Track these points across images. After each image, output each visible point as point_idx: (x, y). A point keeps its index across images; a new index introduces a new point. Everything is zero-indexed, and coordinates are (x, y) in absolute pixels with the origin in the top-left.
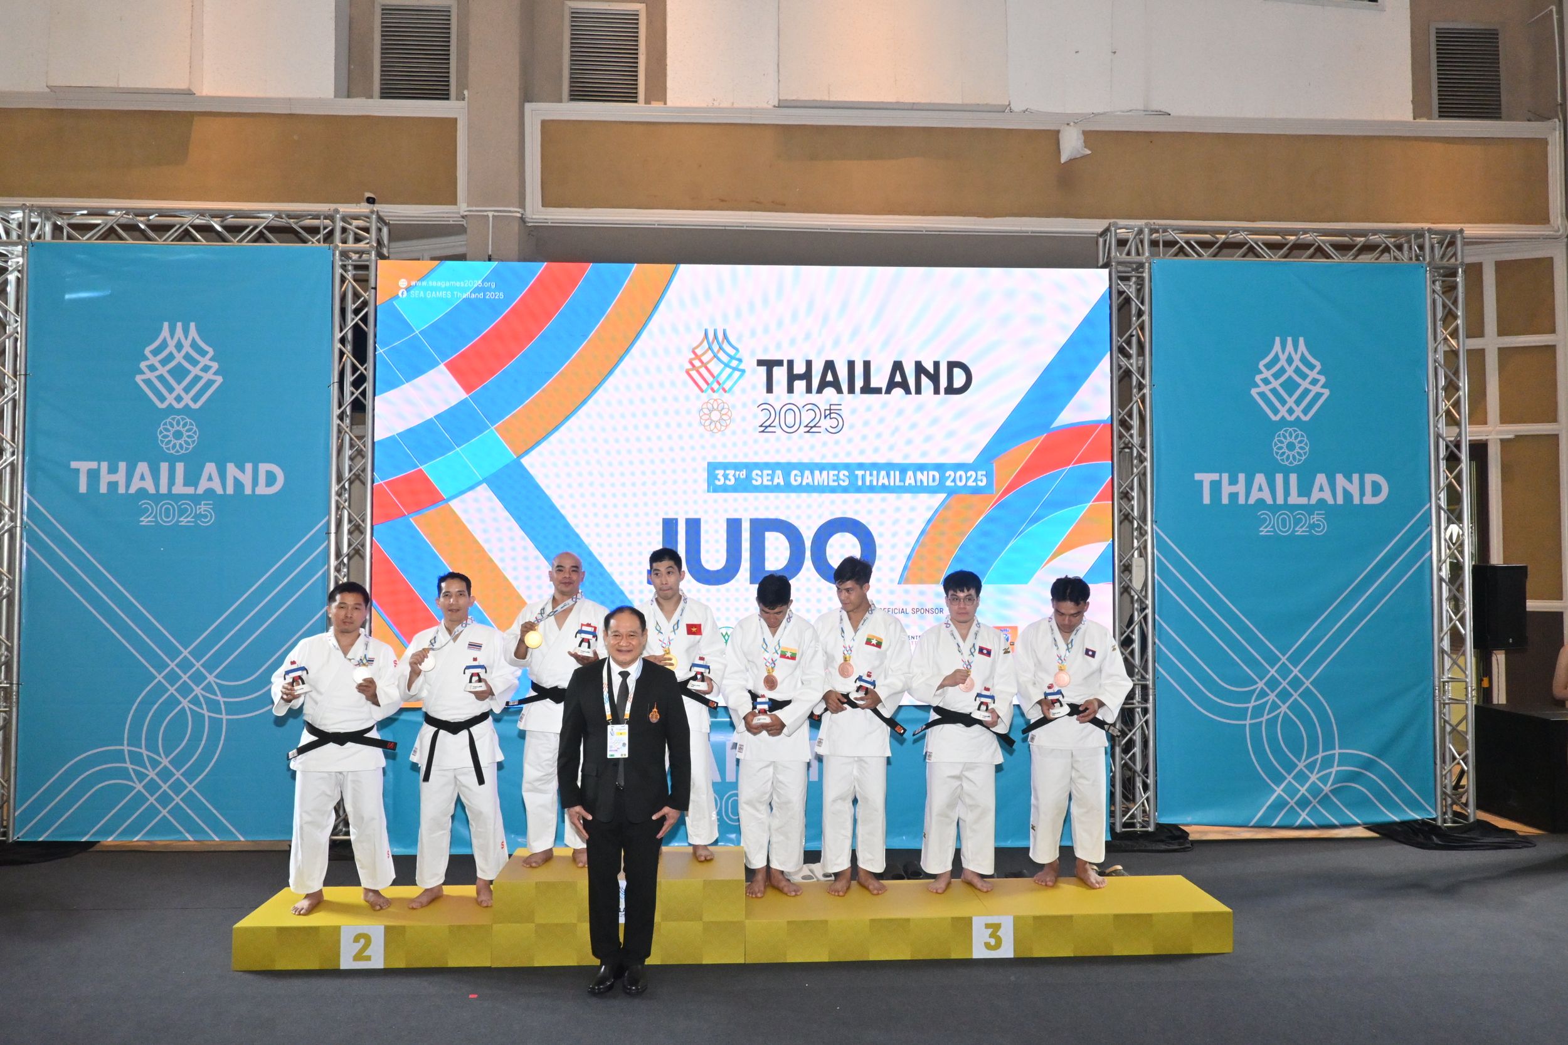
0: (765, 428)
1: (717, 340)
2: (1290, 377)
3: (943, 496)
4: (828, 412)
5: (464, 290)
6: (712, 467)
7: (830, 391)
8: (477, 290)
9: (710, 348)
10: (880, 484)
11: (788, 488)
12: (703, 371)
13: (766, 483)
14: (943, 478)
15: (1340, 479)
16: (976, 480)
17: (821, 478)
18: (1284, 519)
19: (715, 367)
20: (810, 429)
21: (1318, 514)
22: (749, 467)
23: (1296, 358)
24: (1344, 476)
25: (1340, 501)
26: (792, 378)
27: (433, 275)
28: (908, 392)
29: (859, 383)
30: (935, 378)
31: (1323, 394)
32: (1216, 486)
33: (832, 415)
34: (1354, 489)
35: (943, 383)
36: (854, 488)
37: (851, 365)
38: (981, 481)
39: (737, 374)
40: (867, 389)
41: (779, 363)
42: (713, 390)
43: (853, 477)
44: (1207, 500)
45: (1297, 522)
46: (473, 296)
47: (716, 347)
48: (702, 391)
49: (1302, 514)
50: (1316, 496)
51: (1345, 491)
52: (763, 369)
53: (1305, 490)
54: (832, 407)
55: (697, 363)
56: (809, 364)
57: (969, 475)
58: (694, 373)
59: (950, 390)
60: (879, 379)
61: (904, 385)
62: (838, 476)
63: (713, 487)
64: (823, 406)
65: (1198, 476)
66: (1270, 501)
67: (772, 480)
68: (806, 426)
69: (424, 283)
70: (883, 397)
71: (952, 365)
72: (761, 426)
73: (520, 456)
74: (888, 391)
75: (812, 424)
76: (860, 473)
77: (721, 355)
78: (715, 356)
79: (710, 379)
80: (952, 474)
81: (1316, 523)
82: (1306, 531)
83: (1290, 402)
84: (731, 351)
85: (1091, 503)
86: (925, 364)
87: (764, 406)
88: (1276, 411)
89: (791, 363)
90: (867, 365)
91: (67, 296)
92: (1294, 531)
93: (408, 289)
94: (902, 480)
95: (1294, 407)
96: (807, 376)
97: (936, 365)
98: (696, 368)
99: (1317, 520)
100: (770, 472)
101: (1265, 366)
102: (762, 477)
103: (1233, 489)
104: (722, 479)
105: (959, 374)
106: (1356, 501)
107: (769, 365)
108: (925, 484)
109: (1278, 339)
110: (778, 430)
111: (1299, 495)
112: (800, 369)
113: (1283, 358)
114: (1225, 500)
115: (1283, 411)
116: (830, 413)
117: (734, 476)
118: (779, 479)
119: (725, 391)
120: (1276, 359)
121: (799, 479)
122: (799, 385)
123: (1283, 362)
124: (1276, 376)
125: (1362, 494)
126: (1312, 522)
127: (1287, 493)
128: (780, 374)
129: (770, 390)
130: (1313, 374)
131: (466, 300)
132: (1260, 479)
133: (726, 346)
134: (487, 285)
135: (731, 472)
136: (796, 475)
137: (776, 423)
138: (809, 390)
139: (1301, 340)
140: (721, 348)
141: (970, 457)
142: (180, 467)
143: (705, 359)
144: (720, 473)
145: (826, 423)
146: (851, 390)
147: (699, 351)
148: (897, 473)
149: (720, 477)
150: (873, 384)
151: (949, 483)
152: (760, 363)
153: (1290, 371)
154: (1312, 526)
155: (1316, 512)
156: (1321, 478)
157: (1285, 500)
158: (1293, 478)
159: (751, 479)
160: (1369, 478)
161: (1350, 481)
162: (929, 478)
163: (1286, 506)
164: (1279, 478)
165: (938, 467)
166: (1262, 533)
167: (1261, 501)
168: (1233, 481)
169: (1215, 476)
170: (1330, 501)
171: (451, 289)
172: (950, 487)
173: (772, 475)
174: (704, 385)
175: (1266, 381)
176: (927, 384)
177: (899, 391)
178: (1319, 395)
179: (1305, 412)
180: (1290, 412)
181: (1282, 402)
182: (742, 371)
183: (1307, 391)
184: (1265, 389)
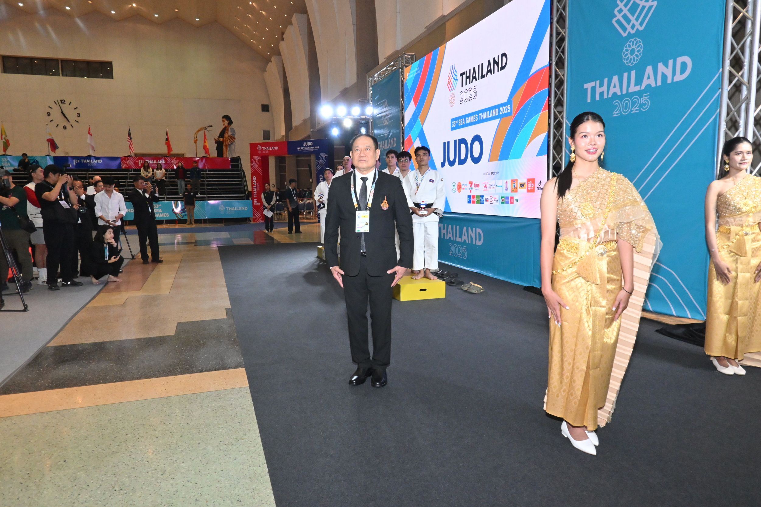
3: (499, 119)
4: (473, 90)
5: (415, 72)
6: (452, 120)
8: (417, 71)
10: (484, 118)
11: (465, 125)
12: (450, 83)
14: (499, 111)
15: (661, 67)
17: (472, 119)
18: (627, 103)
21: (645, 96)
22: (458, 118)
24: (663, 64)
25: (659, 83)
26: (467, 78)
27: (412, 69)
31: (653, 6)
32: (593, 90)
33: (475, 91)
34: (669, 72)
35: (500, 66)
36: (479, 121)
38: (509, 110)
39: (456, 82)
42: (452, 91)
43: (479, 117)
44: (589, 100)
45: (634, 103)
47: (452, 73)
48: (450, 91)
49: (636, 98)
50: (645, 83)
51: (663, 74)
53: (639, 81)
54: (475, 87)
55: (449, 81)
57: (506, 108)
58: (449, 85)
62: (475, 117)
63: (452, 129)
64: (473, 88)
65: (585, 86)
66: (619, 93)
67: (462, 123)
68: (469, 98)
69: (410, 73)
70: (486, 78)
72: (460, 101)
73: (423, 126)
76: (480, 115)
77: (454, 75)
78: (452, 76)
79: (451, 86)
80: (501, 108)
81: (644, 102)
82: (638, 110)
83: (633, 20)
85: (541, 113)
87: (461, 92)
88: (625, 29)
90: (482, 64)
92: (632, 111)
93: (408, 76)
94: (490, 115)
95: (635, 22)
96: (469, 77)
99: (645, 100)
100: (462, 119)
102: (460, 122)
103: (601, 90)
104: (453, 125)
106: (669, 81)
108: (495, 115)
110: (464, 101)
114: (598, 98)
115: (629, 28)
118: (464, 122)
119: (454, 89)
121: (467, 121)
124: (626, 5)
125: (674, 74)
126: (641, 103)
127: (628, 85)
128: (464, 76)
131: (416, 75)
132: (615, 79)
133: (454, 71)
134: (418, 68)
135: (455, 122)
136: (467, 119)
137: (463, 99)
140: (454, 73)
141: (505, 100)
143: (451, 78)
144: (453, 122)
145: (473, 95)
147: (450, 76)
148: (488, 112)
151: (501, 113)
154: (641, 105)
155: (644, 95)
156: (649, 70)
157: (627, 90)
158: (633, 73)
159: (458, 123)
160: (680, 60)
161: (667, 66)
162: (495, 113)
163: (629, 95)
164: (626, 75)
165: (498, 106)
166: (614, 116)
167: (615, 94)
168: (601, 85)
169: (592, 84)
170: (653, 85)
171: (413, 73)
172: (501, 115)
173: (462, 121)
174: (450, 89)
175: (620, 11)
176: (496, 67)
177: (489, 74)
178: (651, 7)
179: (641, 24)
180: (633, 26)
181: (628, 21)
182: (457, 80)
183: (644, 7)
184: (619, 16)
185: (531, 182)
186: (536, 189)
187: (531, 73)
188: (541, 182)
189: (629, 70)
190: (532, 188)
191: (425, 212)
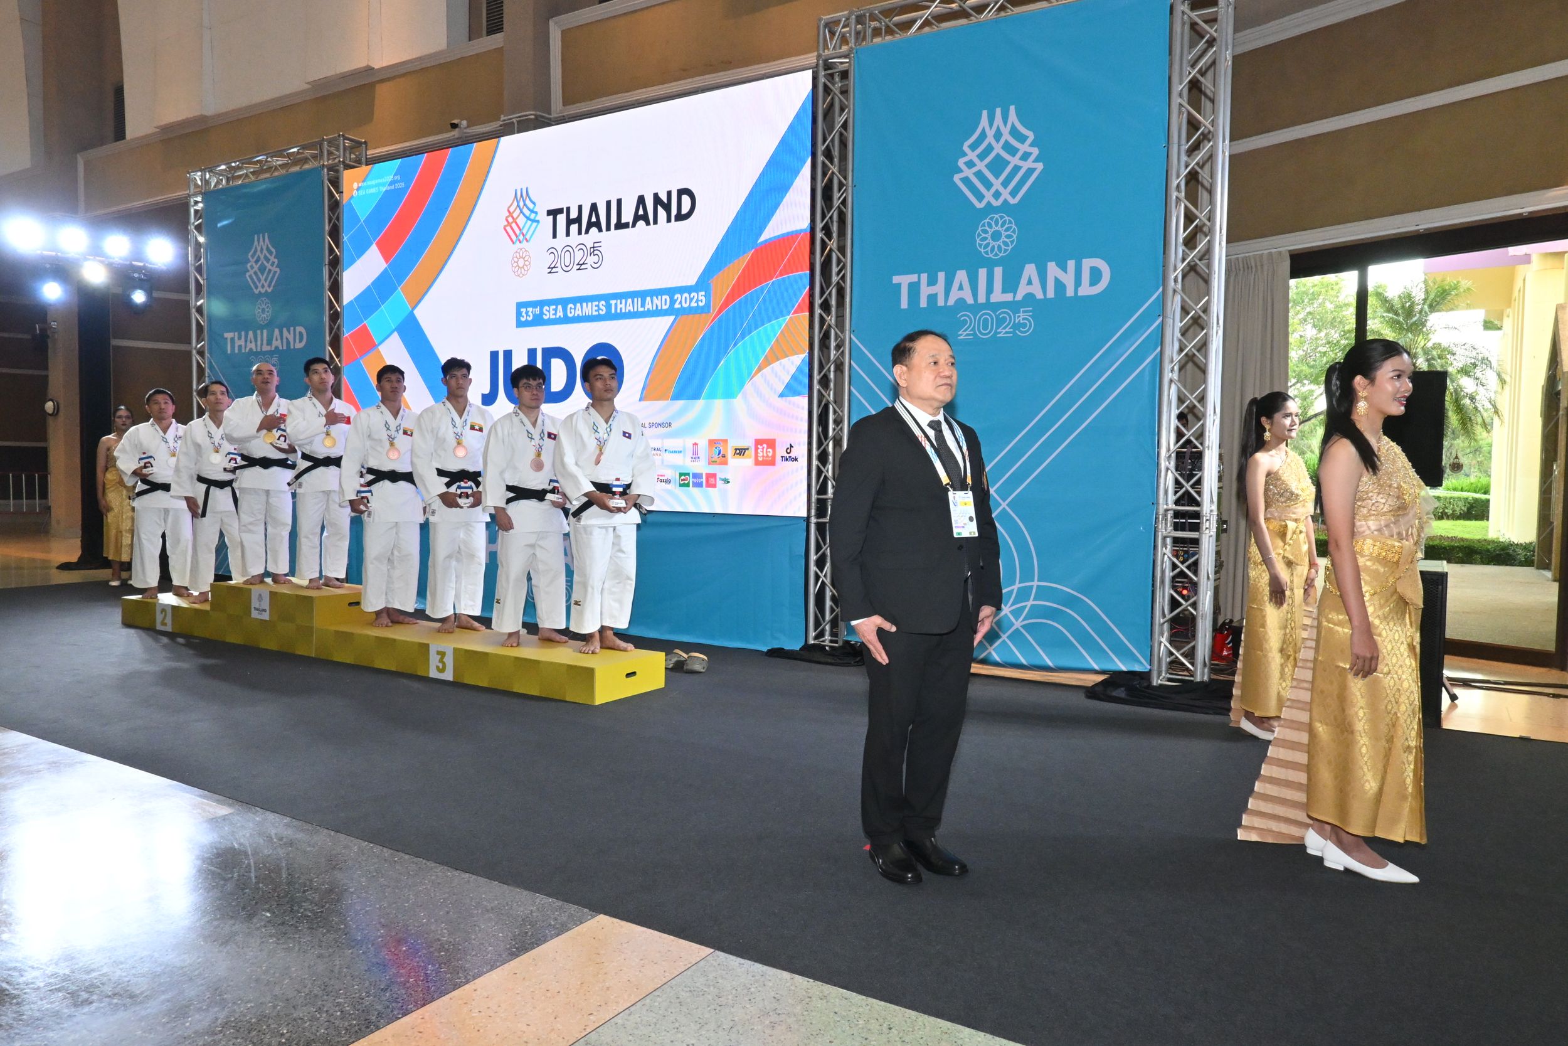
0: (551, 269)
1: (522, 197)
2: (998, 155)
3: (672, 318)
4: (592, 250)
5: (383, 185)
6: (520, 305)
7: (594, 230)
8: (392, 183)
9: (518, 206)
10: (627, 311)
11: (566, 320)
12: (514, 225)
13: (553, 317)
14: (673, 302)
15: (1052, 268)
16: (697, 301)
17: (588, 309)
18: (986, 320)
19: (521, 220)
20: (581, 266)
21: (1024, 312)
22: (541, 304)
23: (1006, 131)
24: (1057, 265)
25: (1051, 294)
26: (570, 222)
27: (370, 176)
28: (648, 223)
29: (614, 220)
30: (667, 207)
31: (1035, 169)
32: (914, 288)
33: (596, 252)
34: (1068, 279)
35: (674, 212)
36: (610, 316)
37: (608, 203)
38: (701, 301)
39: (535, 224)
40: (620, 226)
41: (560, 211)
42: (520, 242)
43: (608, 306)
44: (904, 305)
45: (1000, 322)
46: (389, 188)
47: (521, 204)
48: (513, 243)
49: (1005, 313)
50: (1022, 291)
51: (1057, 281)
52: (551, 217)
53: (1010, 285)
54: (596, 245)
55: (510, 220)
56: (580, 207)
57: (692, 296)
58: (508, 229)
59: (680, 217)
60: (628, 216)
61: (645, 218)
62: (598, 306)
63: (520, 324)
64: (591, 245)
65: (896, 279)
66: (970, 300)
67: (555, 314)
68: (578, 264)
69: (365, 184)
70: (630, 230)
71: (682, 192)
72: (549, 268)
73: (414, 308)
74: (634, 225)
75: (581, 263)
76: (613, 302)
77: (525, 210)
78: (521, 212)
79: (518, 232)
80: (679, 296)
81: (1022, 322)
82: (1010, 333)
83: (997, 184)
84: (531, 206)
85: (789, 317)
86: (660, 195)
87: (552, 250)
88: (980, 197)
89: (568, 209)
90: (619, 202)
91: (219, 225)
92: (996, 333)
93: (358, 189)
94: (643, 305)
95: (1001, 189)
96: (578, 220)
97: (669, 193)
98: (510, 222)
99: (1023, 319)
100: (554, 307)
101: (970, 147)
102: (549, 311)
103: (932, 290)
104: (525, 315)
105: (686, 199)
106: (1070, 292)
107: (554, 213)
108: (659, 308)
109: (985, 113)
110: (559, 269)
111: (1004, 291)
112: (574, 215)
113: (990, 133)
114: (923, 303)
115: (988, 196)
116: (594, 249)
117: (532, 312)
118: (560, 314)
119: (527, 241)
120: (983, 135)
121: (573, 311)
122: (574, 228)
123: (990, 139)
124: (981, 157)
125: (1078, 283)
126: (1017, 321)
127: (990, 290)
128: (561, 219)
129: (555, 236)
130: (1023, 148)
131: (386, 191)
132: (961, 276)
133: (528, 202)
134: (396, 178)
135: (530, 309)
136: (571, 308)
137: (558, 265)
138: (580, 233)
139: (1012, 108)
140: (525, 204)
141: (692, 281)
142: (265, 332)
143: (515, 215)
144: (523, 310)
145: (591, 260)
146: (608, 229)
147: (512, 210)
148: (640, 299)
149: (524, 314)
150: (623, 221)
151: (677, 306)
152: (550, 213)
153: (998, 149)
154: (1017, 326)
155: (1022, 310)
156: (1030, 270)
157: (988, 298)
158: (998, 272)
159: (542, 313)
160: (1088, 263)
161: (1064, 269)
162: (662, 302)
163: (988, 305)
164: (983, 273)
165: (671, 292)
166: (962, 337)
167: (961, 302)
168: (932, 282)
169: (913, 278)
170: (1039, 295)
171: (378, 185)
172: (678, 309)
173: (556, 310)
174: (514, 238)
175: (970, 164)
176: (662, 213)
177: (641, 223)
178: (1030, 171)
179: (1013, 193)
180: (997, 195)
181: (988, 185)
182: (538, 222)
183: (1017, 168)
184: (969, 173)
185: (765, 446)
186: (778, 458)
187: (762, 239)
188: (791, 446)
189: (990, 265)
190: (768, 456)
191: (621, 503)
